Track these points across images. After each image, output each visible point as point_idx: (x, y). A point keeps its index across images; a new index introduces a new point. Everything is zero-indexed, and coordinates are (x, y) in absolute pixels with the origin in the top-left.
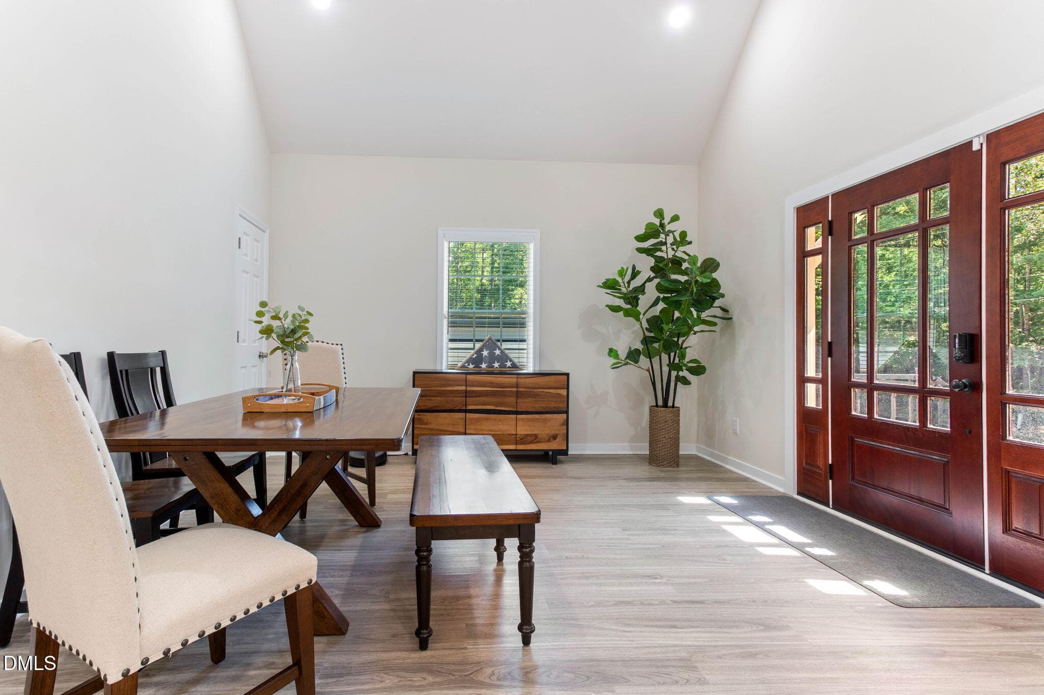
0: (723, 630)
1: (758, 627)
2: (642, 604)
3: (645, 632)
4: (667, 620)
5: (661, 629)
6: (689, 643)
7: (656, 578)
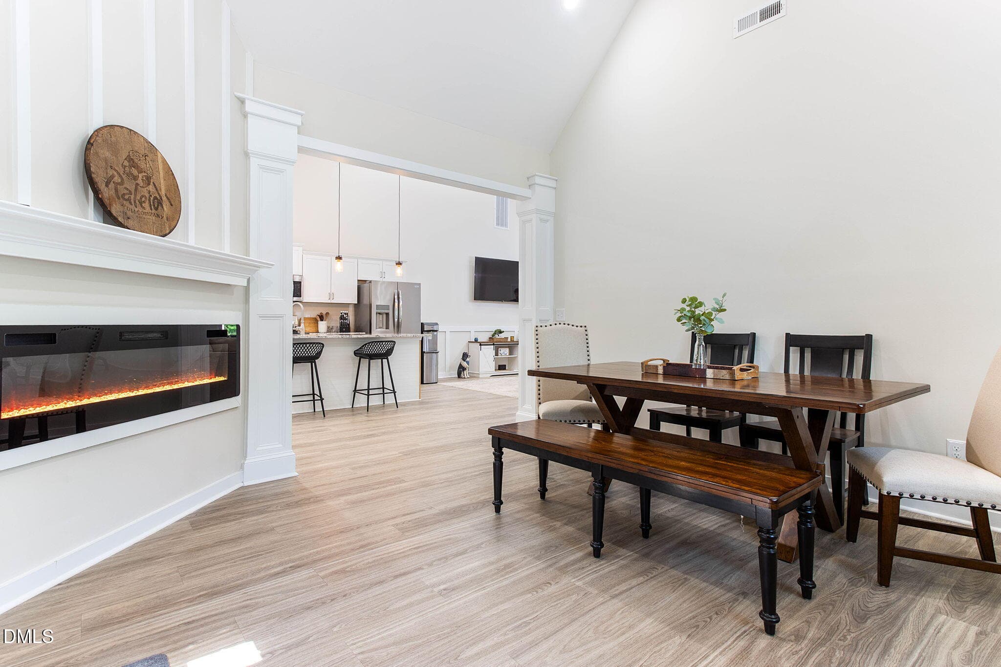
0: (380, 557)
1: (351, 569)
2: (446, 558)
3: (435, 539)
4: (423, 551)
5: (425, 544)
6: (404, 541)
7: (445, 590)
